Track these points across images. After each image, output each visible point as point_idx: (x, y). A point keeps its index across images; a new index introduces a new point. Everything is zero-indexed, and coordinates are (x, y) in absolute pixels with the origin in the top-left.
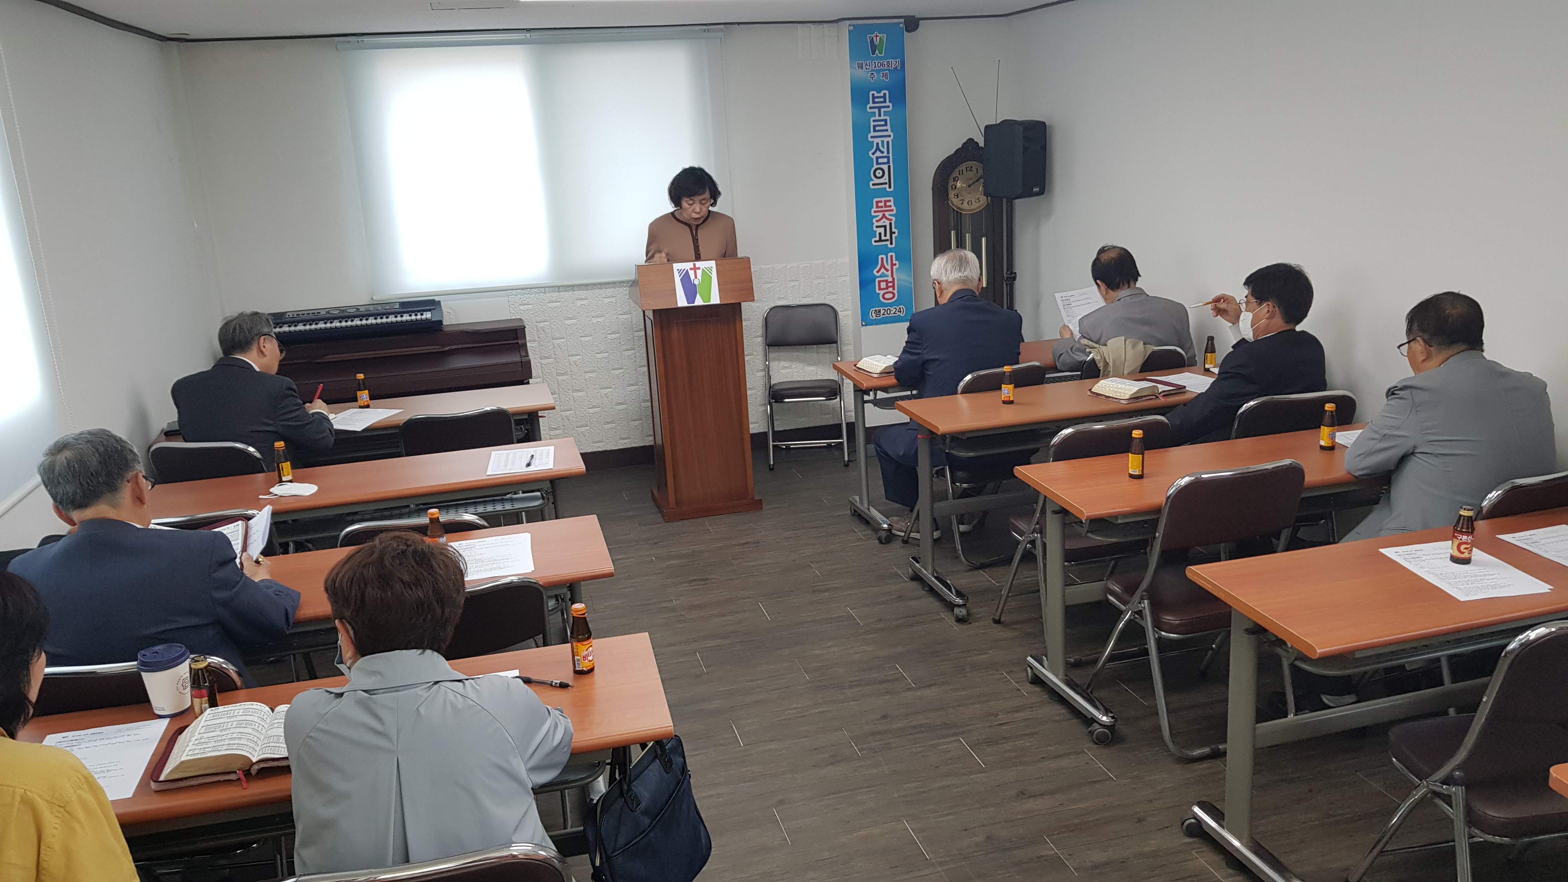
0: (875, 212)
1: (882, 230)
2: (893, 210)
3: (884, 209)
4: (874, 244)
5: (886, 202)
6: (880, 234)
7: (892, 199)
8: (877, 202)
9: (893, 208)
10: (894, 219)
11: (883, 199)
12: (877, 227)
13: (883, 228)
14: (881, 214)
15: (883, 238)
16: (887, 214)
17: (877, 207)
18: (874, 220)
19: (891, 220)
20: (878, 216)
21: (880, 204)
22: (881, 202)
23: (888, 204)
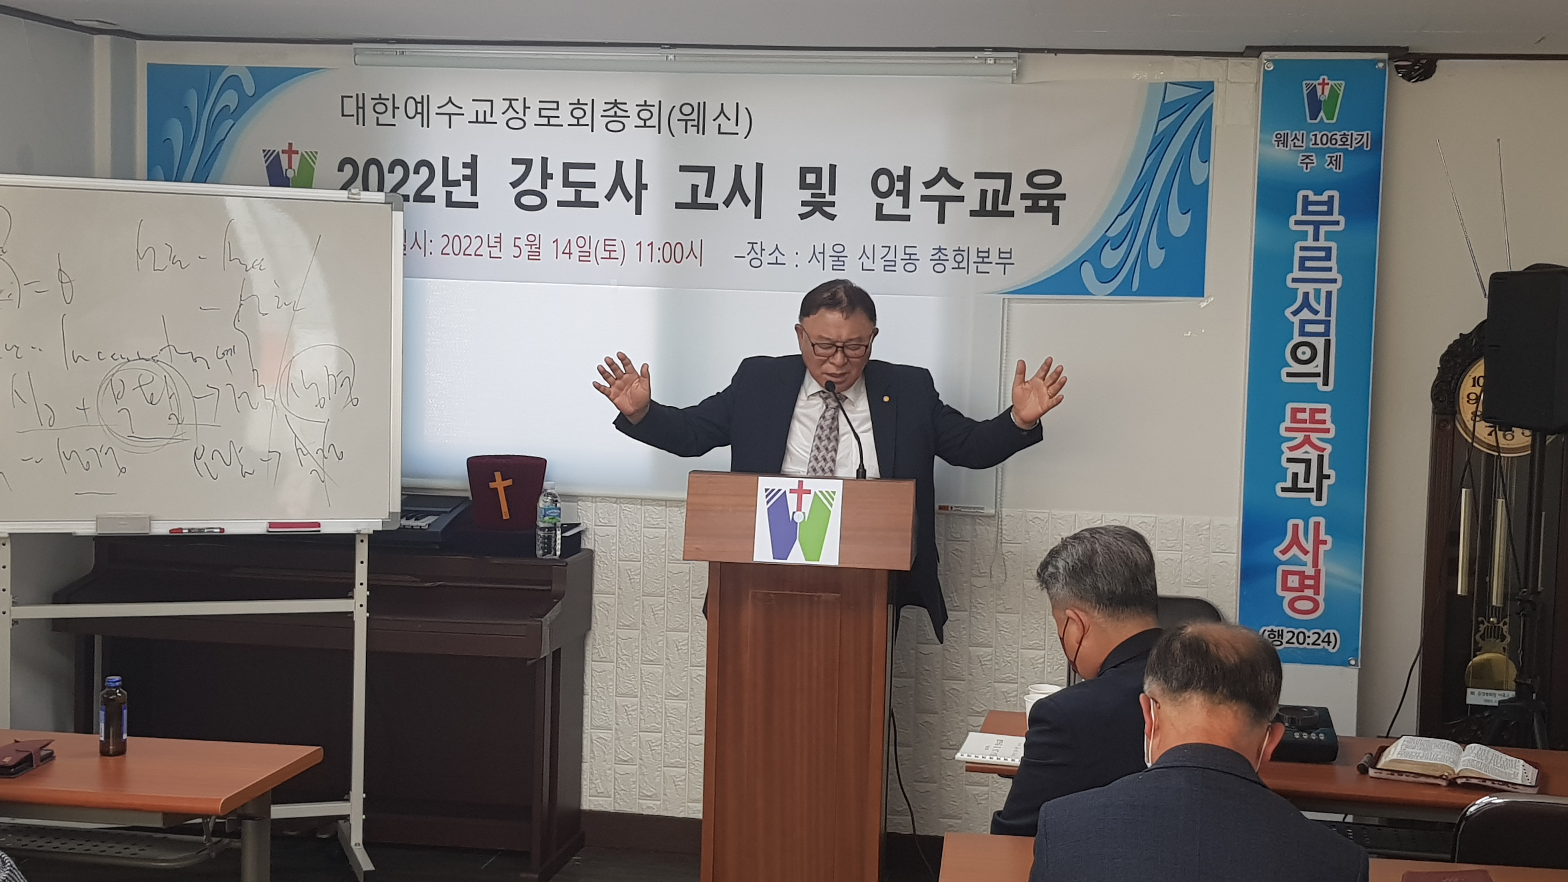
0: (1288, 429)
1: (1300, 468)
2: (1327, 431)
3: (1308, 425)
4: (1279, 493)
5: (1313, 411)
6: (1296, 475)
7: (1328, 407)
8: (1295, 411)
9: (1329, 425)
10: (1329, 448)
11: (1308, 406)
12: (1289, 460)
13: (1303, 465)
14: (1300, 436)
15: (1301, 484)
16: (1314, 437)
17: (1294, 420)
18: (1284, 446)
19: (1325, 449)
20: (1296, 438)
21: (1300, 416)
22: (1303, 410)
23: (1319, 416)
